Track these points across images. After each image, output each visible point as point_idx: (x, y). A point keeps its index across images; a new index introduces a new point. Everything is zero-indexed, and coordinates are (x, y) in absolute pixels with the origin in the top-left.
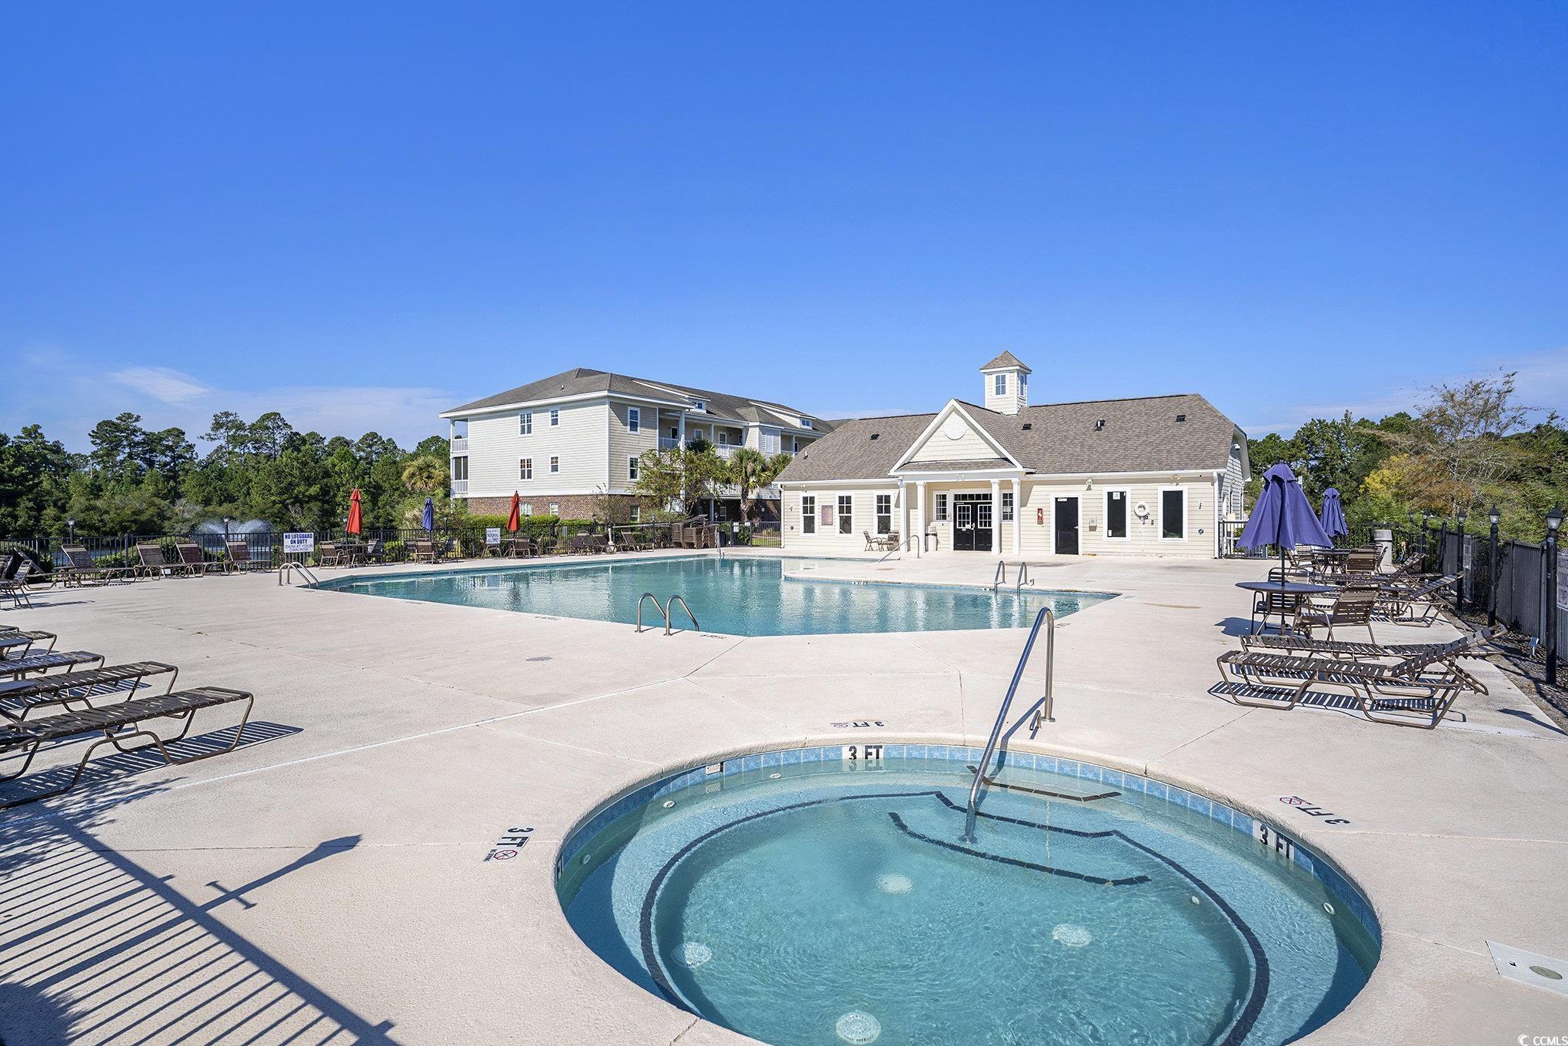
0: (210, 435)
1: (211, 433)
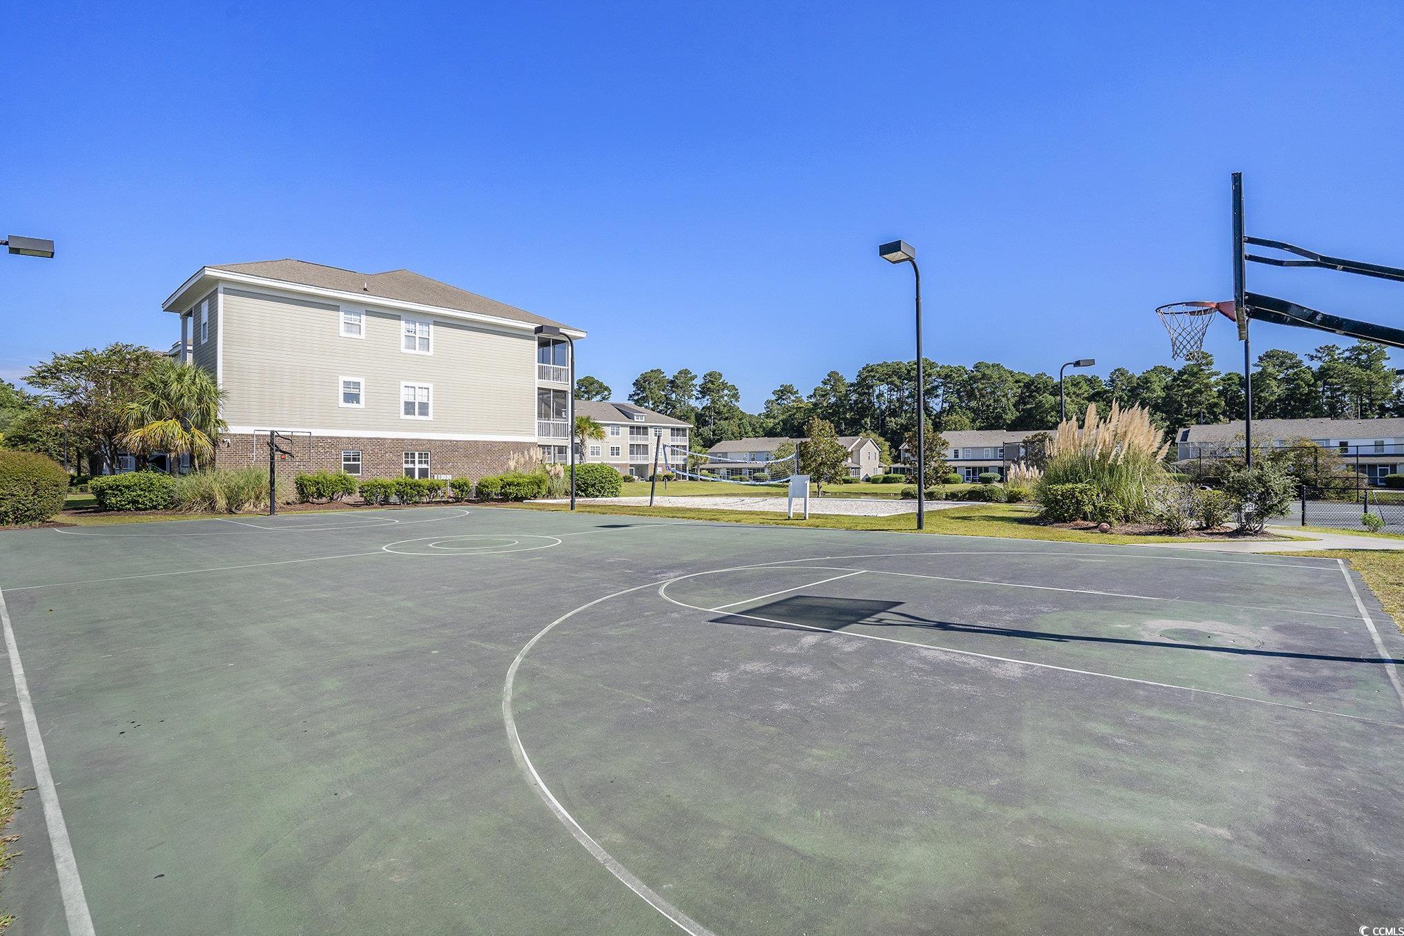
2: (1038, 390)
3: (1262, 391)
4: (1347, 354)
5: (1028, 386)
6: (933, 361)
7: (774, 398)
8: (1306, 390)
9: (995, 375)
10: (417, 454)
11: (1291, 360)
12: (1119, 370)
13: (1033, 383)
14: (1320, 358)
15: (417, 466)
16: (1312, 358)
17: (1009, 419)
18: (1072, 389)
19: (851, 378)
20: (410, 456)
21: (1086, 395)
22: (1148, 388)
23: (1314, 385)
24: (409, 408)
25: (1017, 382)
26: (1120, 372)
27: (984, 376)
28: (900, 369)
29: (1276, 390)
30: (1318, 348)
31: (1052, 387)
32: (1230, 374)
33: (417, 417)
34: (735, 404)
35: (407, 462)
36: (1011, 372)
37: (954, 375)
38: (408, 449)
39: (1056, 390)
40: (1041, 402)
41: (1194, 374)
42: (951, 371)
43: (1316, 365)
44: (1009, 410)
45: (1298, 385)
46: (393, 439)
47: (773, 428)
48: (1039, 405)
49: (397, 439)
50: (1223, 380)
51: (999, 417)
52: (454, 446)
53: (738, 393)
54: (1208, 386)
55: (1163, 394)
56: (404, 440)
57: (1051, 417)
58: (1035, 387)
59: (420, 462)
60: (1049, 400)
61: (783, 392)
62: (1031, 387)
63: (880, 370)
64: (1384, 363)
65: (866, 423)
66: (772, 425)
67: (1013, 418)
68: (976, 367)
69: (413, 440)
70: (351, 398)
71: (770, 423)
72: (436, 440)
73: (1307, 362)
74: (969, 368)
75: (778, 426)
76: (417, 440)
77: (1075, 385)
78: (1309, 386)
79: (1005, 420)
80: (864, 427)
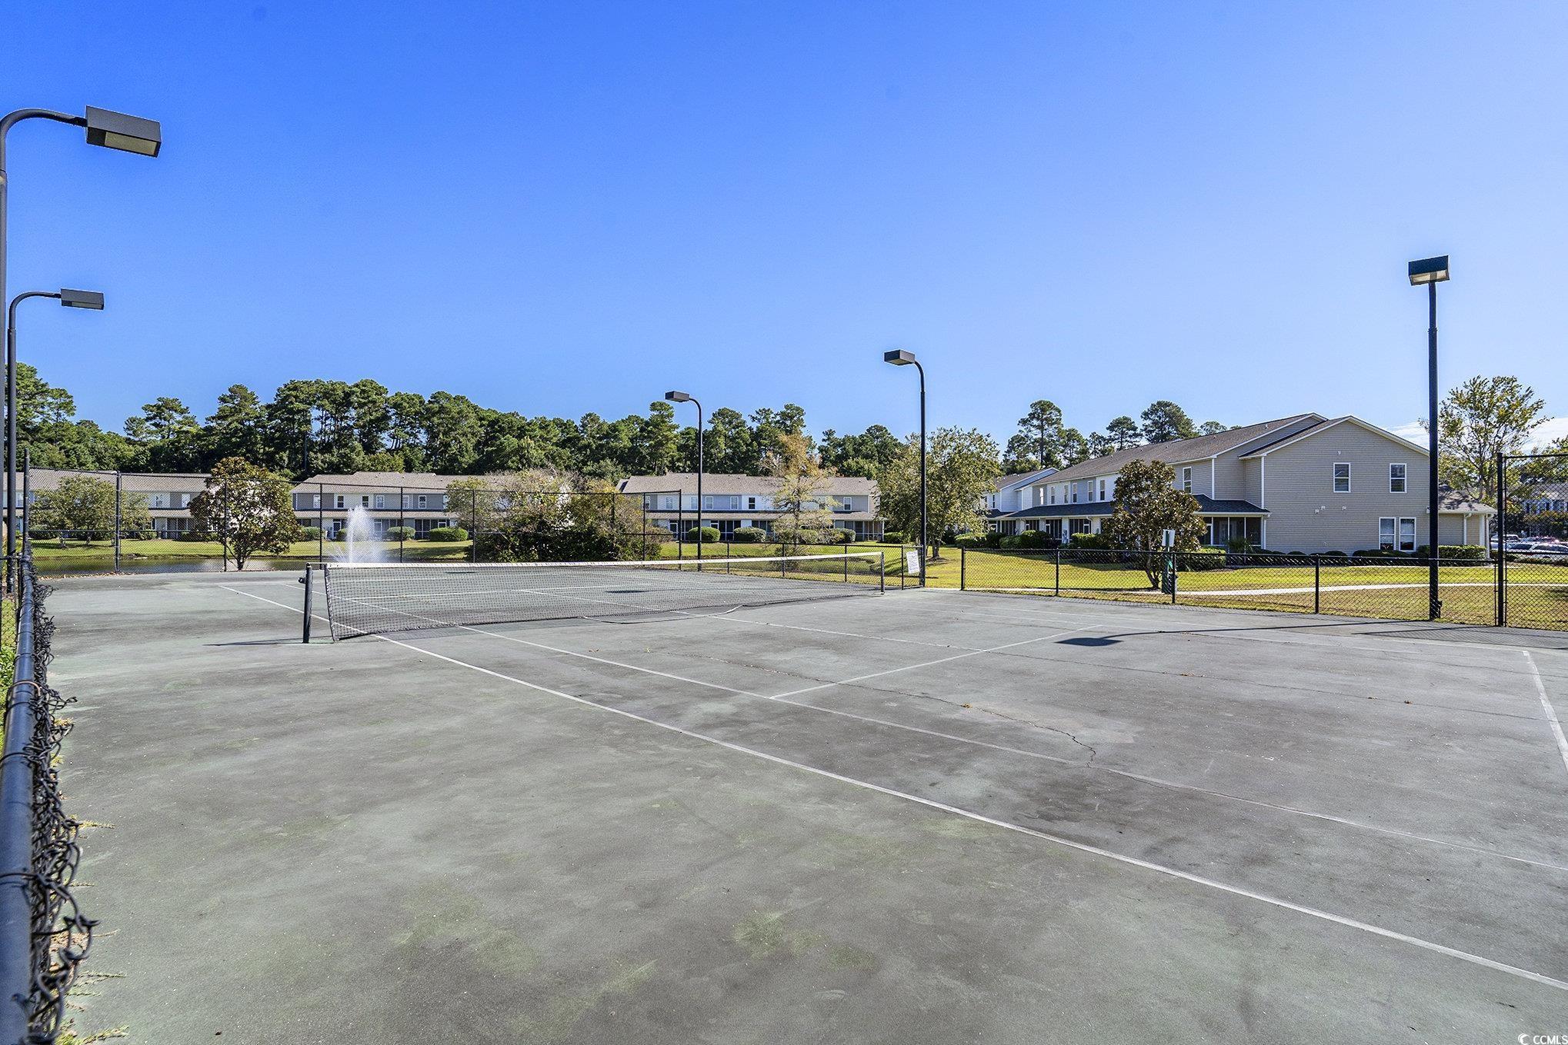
2: (502, 430)
3: (712, 447)
4: (778, 418)
5: (492, 424)
6: (380, 385)
7: (143, 415)
8: (744, 449)
9: (455, 410)
11: (737, 419)
12: (590, 415)
13: (498, 421)
14: (759, 420)
16: (754, 419)
17: (466, 463)
18: (538, 432)
19: (266, 397)
21: (555, 440)
22: (615, 437)
23: (751, 444)
25: (481, 419)
26: (590, 418)
27: (442, 409)
28: (333, 390)
29: (722, 449)
30: (758, 410)
31: (518, 429)
32: (689, 428)
34: (67, 418)
36: (475, 408)
37: (405, 404)
39: (521, 433)
40: (502, 444)
41: (656, 426)
42: (402, 399)
43: (755, 426)
44: (467, 451)
45: (739, 443)
47: (134, 459)
48: (500, 449)
50: (682, 434)
51: (453, 459)
53: (72, 402)
54: (668, 439)
55: (629, 445)
57: (513, 462)
58: (500, 426)
60: (510, 441)
61: (160, 410)
62: (496, 426)
63: (305, 388)
64: (802, 429)
65: (281, 458)
66: (132, 454)
67: (471, 462)
68: (434, 397)
71: (130, 452)
73: (749, 423)
74: (427, 399)
75: (141, 456)
77: (543, 428)
78: (747, 445)
79: (460, 463)
80: (278, 464)
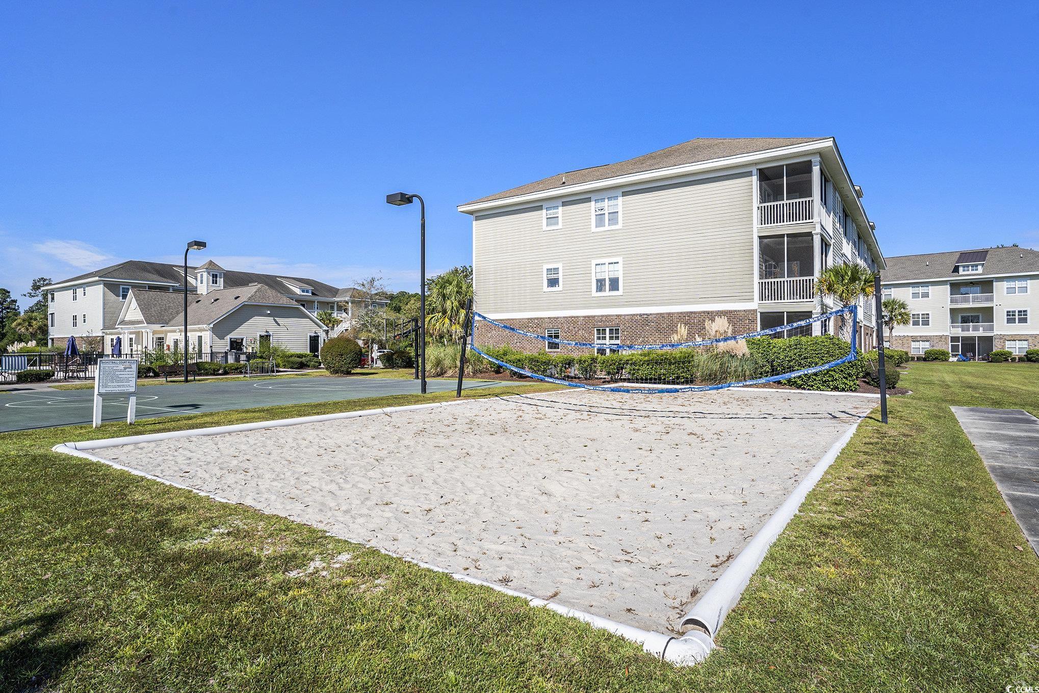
0: (30, 294)
1: (31, 291)
10: (608, 330)
15: (607, 341)
20: (602, 331)
24: (600, 285)
33: (607, 293)
35: (599, 338)
38: (600, 326)
46: (585, 317)
49: (588, 317)
52: (645, 319)
56: (595, 316)
59: (611, 338)
69: (603, 316)
70: (553, 282)
72: (625, 315)
76: (607, 316)
